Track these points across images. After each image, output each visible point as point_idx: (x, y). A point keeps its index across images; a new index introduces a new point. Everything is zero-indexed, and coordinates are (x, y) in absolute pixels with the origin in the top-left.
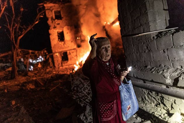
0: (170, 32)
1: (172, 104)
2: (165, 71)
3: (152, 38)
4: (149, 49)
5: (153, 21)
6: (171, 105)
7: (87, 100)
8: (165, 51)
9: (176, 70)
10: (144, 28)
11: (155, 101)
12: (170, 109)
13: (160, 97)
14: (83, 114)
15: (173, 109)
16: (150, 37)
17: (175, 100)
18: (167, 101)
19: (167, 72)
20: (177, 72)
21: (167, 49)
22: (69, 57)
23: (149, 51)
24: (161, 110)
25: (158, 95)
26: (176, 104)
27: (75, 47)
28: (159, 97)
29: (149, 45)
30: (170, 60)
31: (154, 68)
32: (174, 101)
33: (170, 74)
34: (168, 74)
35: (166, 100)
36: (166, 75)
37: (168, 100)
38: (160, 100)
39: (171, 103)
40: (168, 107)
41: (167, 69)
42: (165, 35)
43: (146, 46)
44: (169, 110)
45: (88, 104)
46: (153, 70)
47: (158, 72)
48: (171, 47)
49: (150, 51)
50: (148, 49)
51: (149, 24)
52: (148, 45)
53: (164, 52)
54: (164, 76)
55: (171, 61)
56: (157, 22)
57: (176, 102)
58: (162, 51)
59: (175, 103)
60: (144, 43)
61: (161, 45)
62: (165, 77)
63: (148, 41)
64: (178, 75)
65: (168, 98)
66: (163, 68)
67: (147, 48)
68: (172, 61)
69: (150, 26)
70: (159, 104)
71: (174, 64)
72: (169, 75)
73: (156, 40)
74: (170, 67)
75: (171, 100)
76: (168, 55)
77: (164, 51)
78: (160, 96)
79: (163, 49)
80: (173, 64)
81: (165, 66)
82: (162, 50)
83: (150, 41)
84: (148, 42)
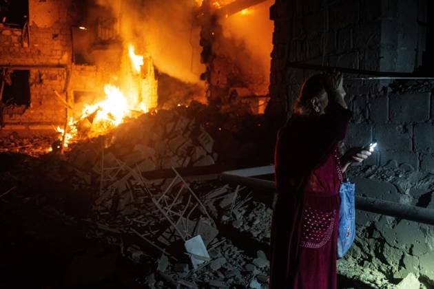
0: (426, 85)
1: (403, 256)
2: (400, 176)
3: (380, 90)
4: (367, 118)
5: (389, 47)
6: (400, 258)
7: (160, 239)
8: (407, 127)
9: (426, 177)
10: (364, 58)
11: (359, 251)
12: (396, 268)
13: (377, 241)
14: (153, 276)
15: (403, 268)
16: (376, 85)
17: (412, 246)
18: (392, 249)
19: (406, 178)
20: (428, 180)
21: (414, 125)
22: (35, 91)
23: (367, 121)
24: (371, 273)
25: (370, 237)
26: (412, 255)
27: (66, 58)
28: (371, 241)
29: (370, 105)
30: (415, 153)
31: (373, 168)
32: (408, 249)
33: (411, 184)
34: (409, 183)
35: (390, 246)
36: (401, 186)
37: (395, 247)
38: (373, 247)
39: (402, 254)
40: (391, 264)
41: (404, 171)
42: (415, 90)
43: (360, 108)
44: (393, 271)
45: (164, 250)
46: (369, 170)
47: (382, 178)
48: (423, 121)
49: (368, 123)
50: (364, 117)
51: (379, 53)
52: (367, 105)
53: (406, 130)
54: (397, 187)
55: (417, 153)
56: (398, 51)
57: (413, 249)
58: (401, 126)
59: (411, 253)
60: (355, 99)
61: (401, 112)
62: (399, 191)
63: (370, 95)
64: (429, 188)
65: (397, 242)
66: (395, 170)
67: (363, 112)
68: (420, 154)
69: (380, 58)
70: (370, 260)
71: (422, 162)
72: (411, 186)
73: (389, 96)
74: (413, 169)
75: (404, 247)
76: (413, 140)
77: (405, 127)
78: (376, 237)
79: (403, 124)
80: (420, 162)
81: (400, 165)
82: (401, 124)
83: (373, 96)
84: (367, 97)
